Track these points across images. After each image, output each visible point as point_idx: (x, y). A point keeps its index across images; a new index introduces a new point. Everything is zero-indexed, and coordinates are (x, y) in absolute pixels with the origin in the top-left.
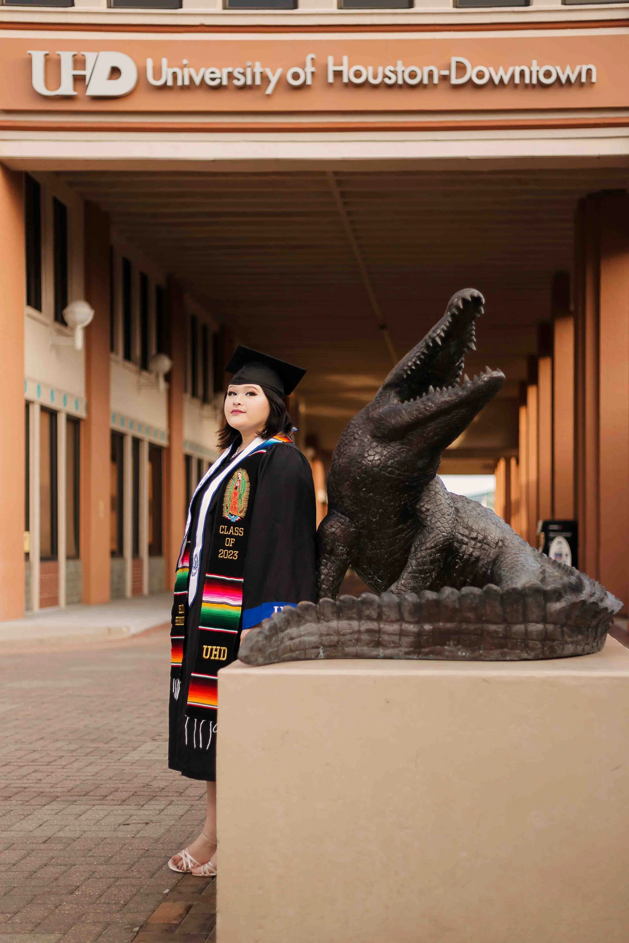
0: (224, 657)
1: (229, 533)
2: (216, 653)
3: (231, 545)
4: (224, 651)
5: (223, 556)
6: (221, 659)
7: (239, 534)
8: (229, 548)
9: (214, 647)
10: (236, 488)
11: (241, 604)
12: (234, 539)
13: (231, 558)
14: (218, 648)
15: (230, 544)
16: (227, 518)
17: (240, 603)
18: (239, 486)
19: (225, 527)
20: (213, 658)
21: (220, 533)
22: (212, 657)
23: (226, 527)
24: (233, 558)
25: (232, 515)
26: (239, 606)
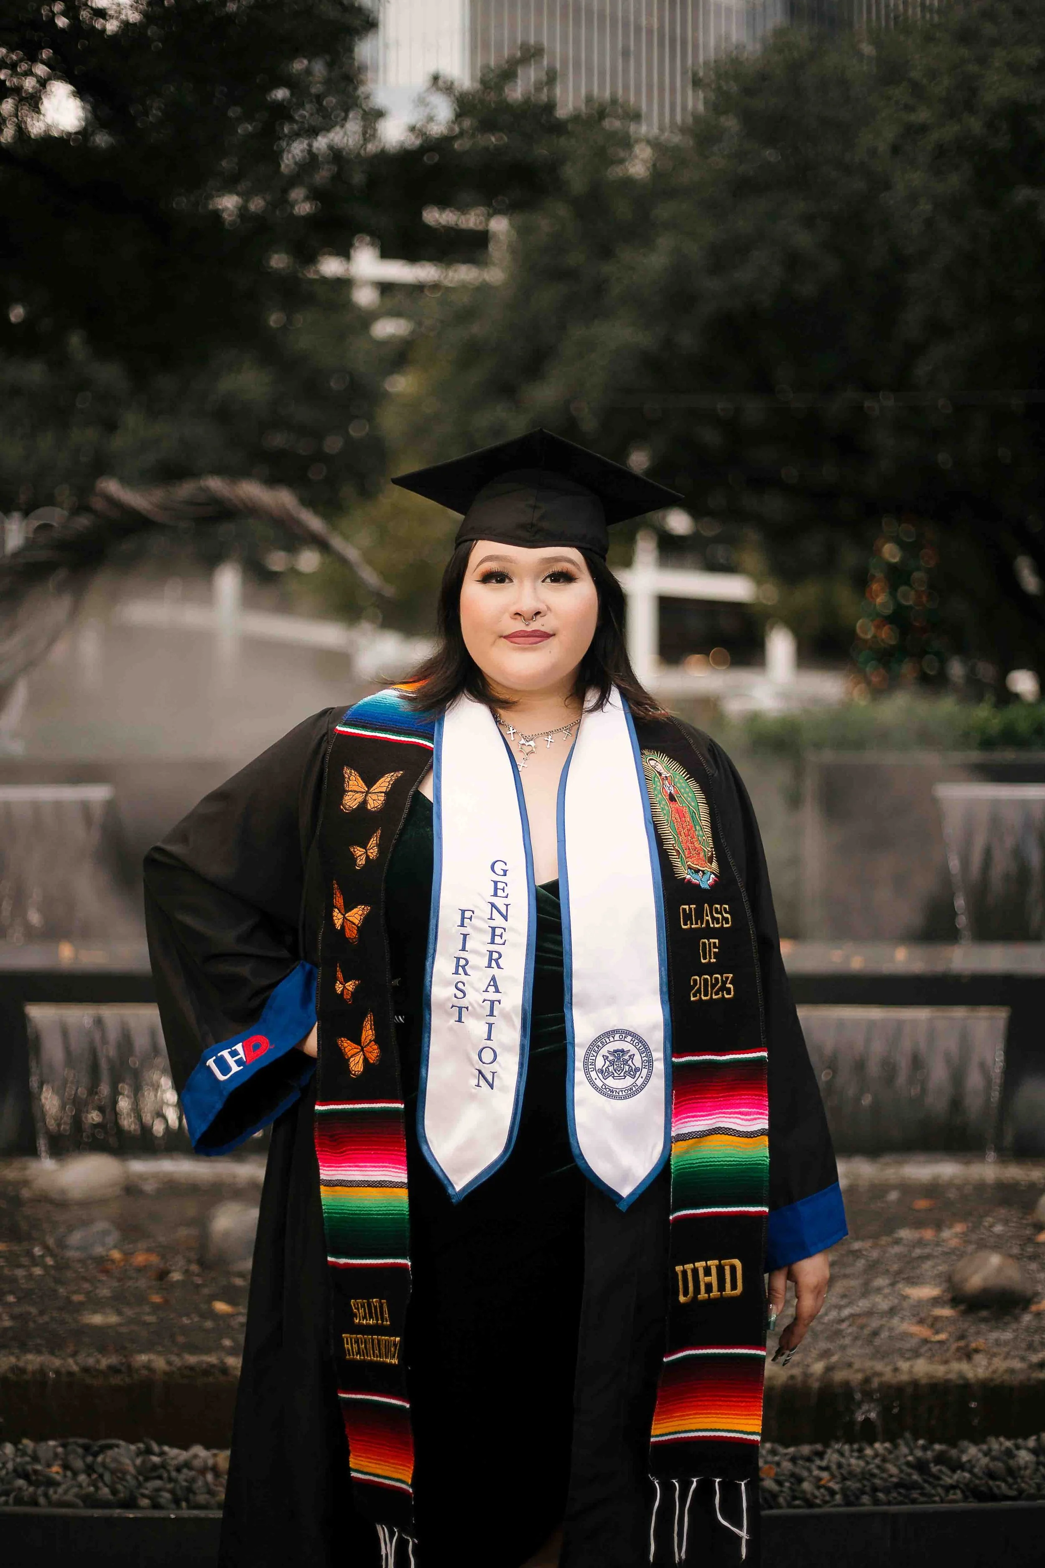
0: (734, 1287)
1: (702, 924)
2: (707, 1279)
3: (713, 960)
4: (733, 1268)
5: (700, 995)
6: (728, 1291)
7: (723, 924)
8: (710, 969)
9: (701, 1265)
10: (672, 798)
11: (767, 1127)
12: (717, 941)
13: (720, 995)
14: (713, 1263)
15: (710, 958)
16: (689, 881)
17: (763, 1123)
18: (677, 792)
19: (690, 909)
20: (703, 1295)
21: (684, 927)
22: (699, 1294)
23: (693, 906)
24: (723, 995)
25: (697, 871)
26: (762, 1132)
